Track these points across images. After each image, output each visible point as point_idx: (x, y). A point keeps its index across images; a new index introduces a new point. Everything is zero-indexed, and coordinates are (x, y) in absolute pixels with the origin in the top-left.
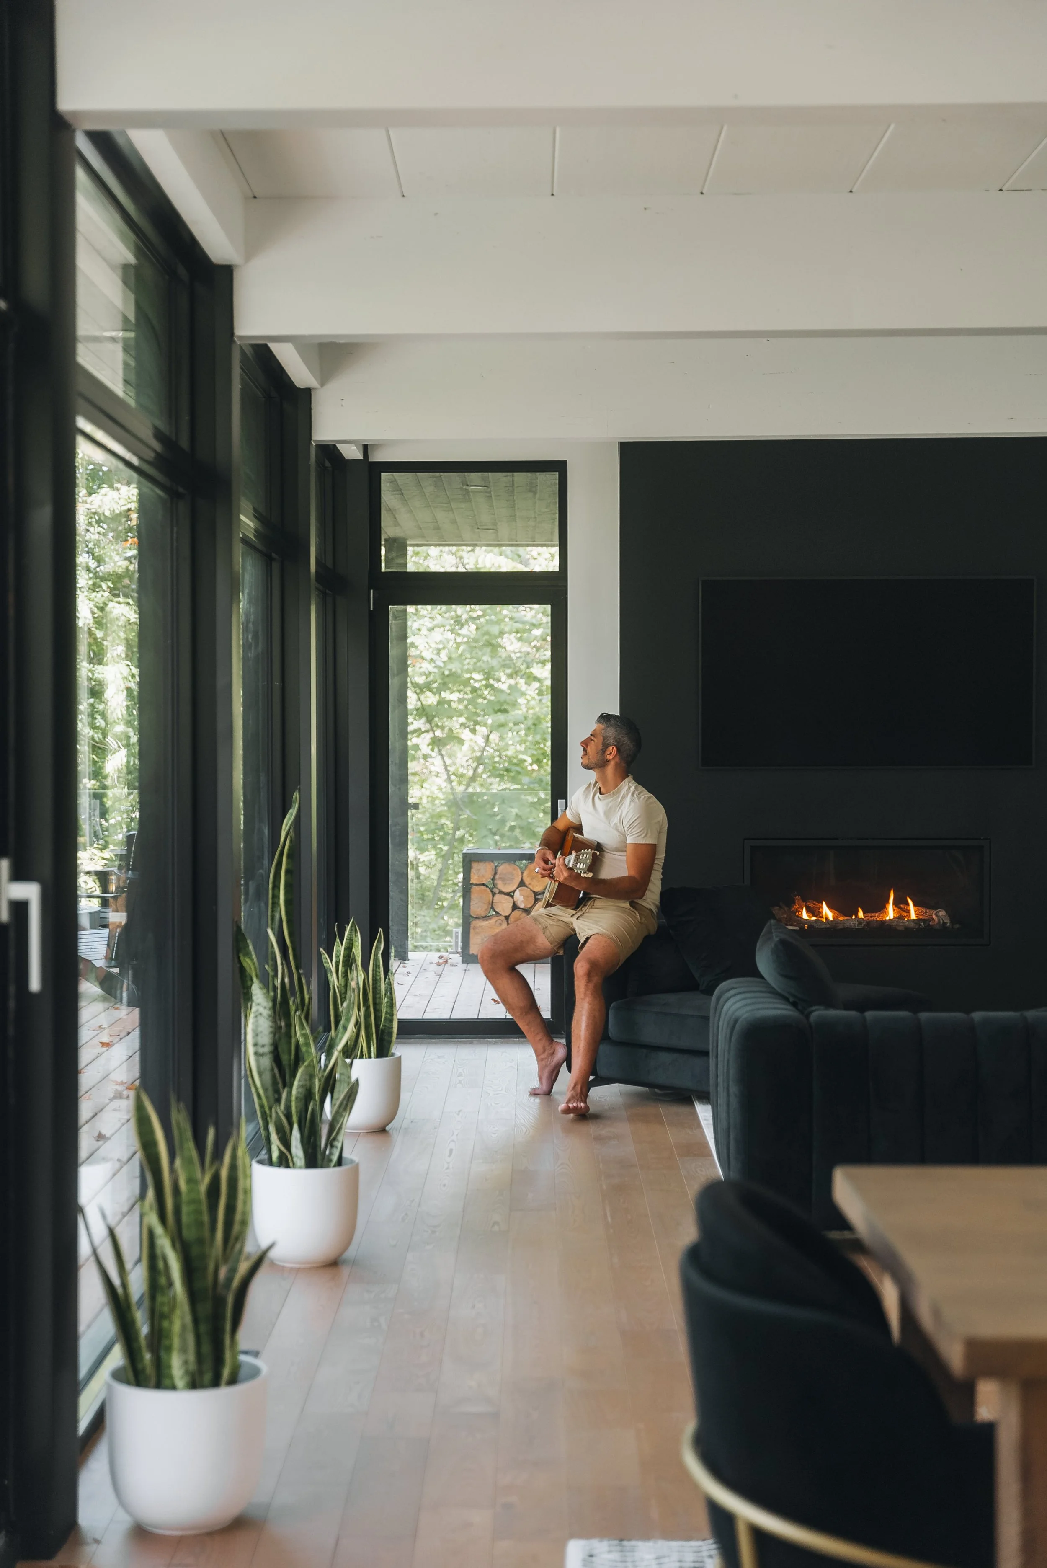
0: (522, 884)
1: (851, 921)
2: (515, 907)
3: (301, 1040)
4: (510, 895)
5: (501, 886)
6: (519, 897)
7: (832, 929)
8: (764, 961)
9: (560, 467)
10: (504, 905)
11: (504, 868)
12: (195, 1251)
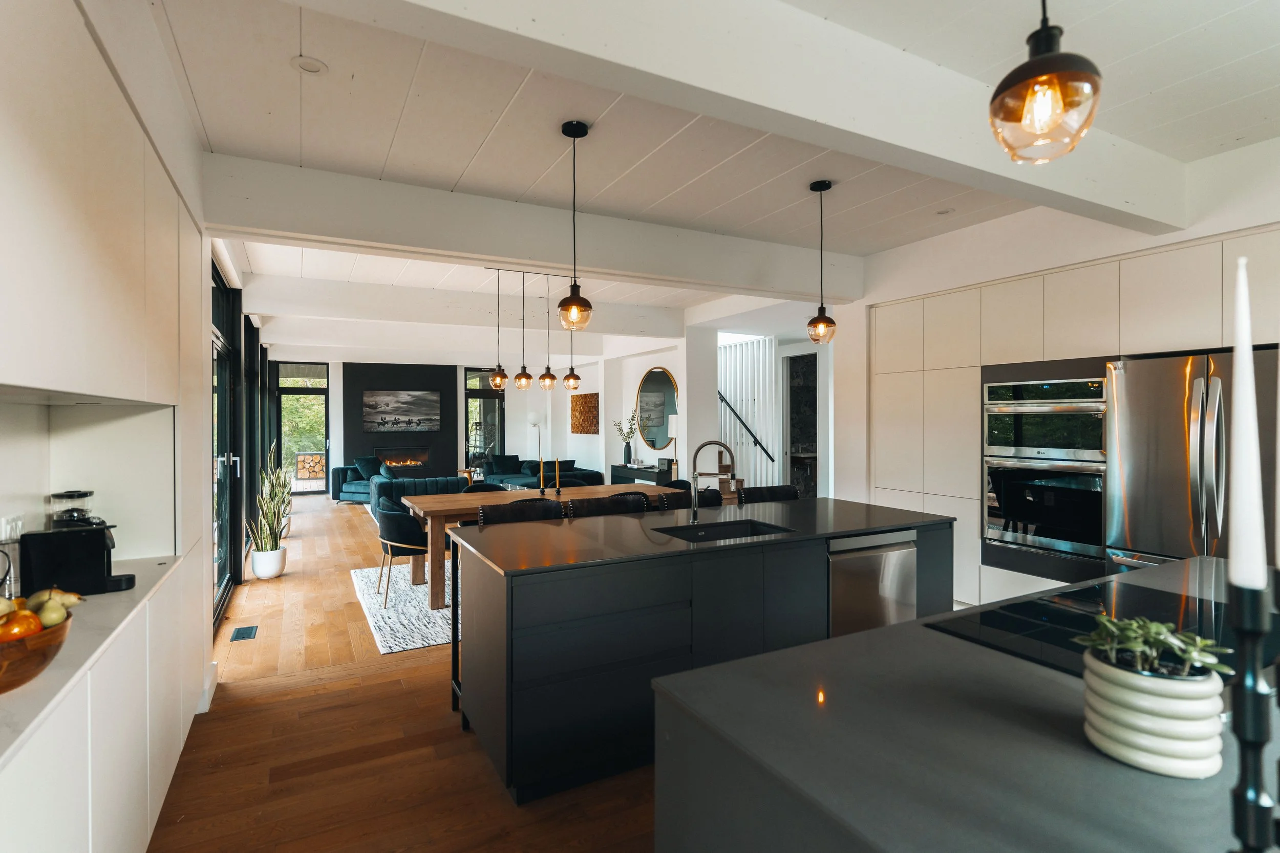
0: (312, 460)
1: (399, 465)
2: (310, 466)
3: (277, 491)
4: (309, 463)
5: (306, 461)
6: (312, 464)
7: (395, 467)
8: (382, 471)
9: (327, 364)
10: (307, 466)
11: (307, 457)
12: (271, 525)
